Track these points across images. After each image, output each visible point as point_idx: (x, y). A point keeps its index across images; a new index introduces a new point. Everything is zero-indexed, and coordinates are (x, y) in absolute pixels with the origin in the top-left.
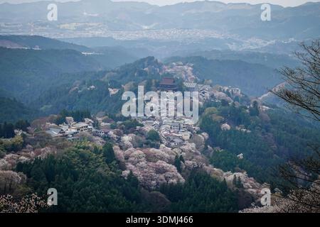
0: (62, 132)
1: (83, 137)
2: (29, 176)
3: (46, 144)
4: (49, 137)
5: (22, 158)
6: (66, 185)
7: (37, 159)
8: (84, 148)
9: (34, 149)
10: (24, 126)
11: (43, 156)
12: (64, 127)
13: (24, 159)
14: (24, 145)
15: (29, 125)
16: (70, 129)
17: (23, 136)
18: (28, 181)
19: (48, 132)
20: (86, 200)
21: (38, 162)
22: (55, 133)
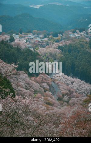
0: (75, 36)
1: (82, 38)
2: (62, 51)
3: (69, 40)
4: (70, 37)
5: (60, 44)
6: (75, 55)
7: (65, 45)
8: (82, 42)
9: (64, 41)
10: (61, 33)
11: (68, 44)
12: (75, 34)
13: (61, 45)
14: (61, 40)
15: (63, 33)
16: (78, 35)
17: (61, 37)
18: (62, 53)
19: (70, 35)
20: (82, 60)
21: (66, 46)
22: (72, 36)
